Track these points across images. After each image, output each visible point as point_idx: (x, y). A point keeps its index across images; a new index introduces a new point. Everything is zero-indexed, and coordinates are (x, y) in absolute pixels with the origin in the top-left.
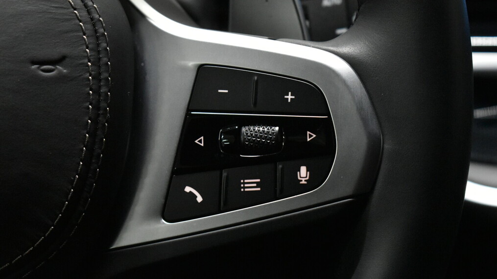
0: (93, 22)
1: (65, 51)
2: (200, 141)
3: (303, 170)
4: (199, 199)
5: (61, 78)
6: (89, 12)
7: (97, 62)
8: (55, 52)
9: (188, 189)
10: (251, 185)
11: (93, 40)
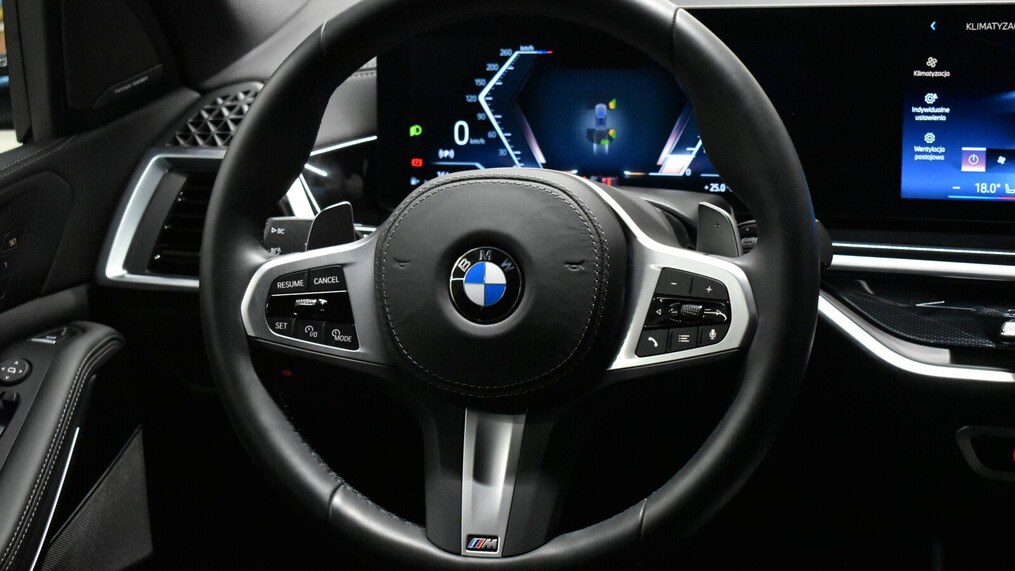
0: (601, 242)
1: (584, 257)
2: (659, 312)
3: (713, 331)
4: (656, 345)
5: (581, 273)
6: (599, 236)
7: (601, 265)
8: (578, 259)
9: (650, 339)
10: (684, 338)
11: (600, 252)
